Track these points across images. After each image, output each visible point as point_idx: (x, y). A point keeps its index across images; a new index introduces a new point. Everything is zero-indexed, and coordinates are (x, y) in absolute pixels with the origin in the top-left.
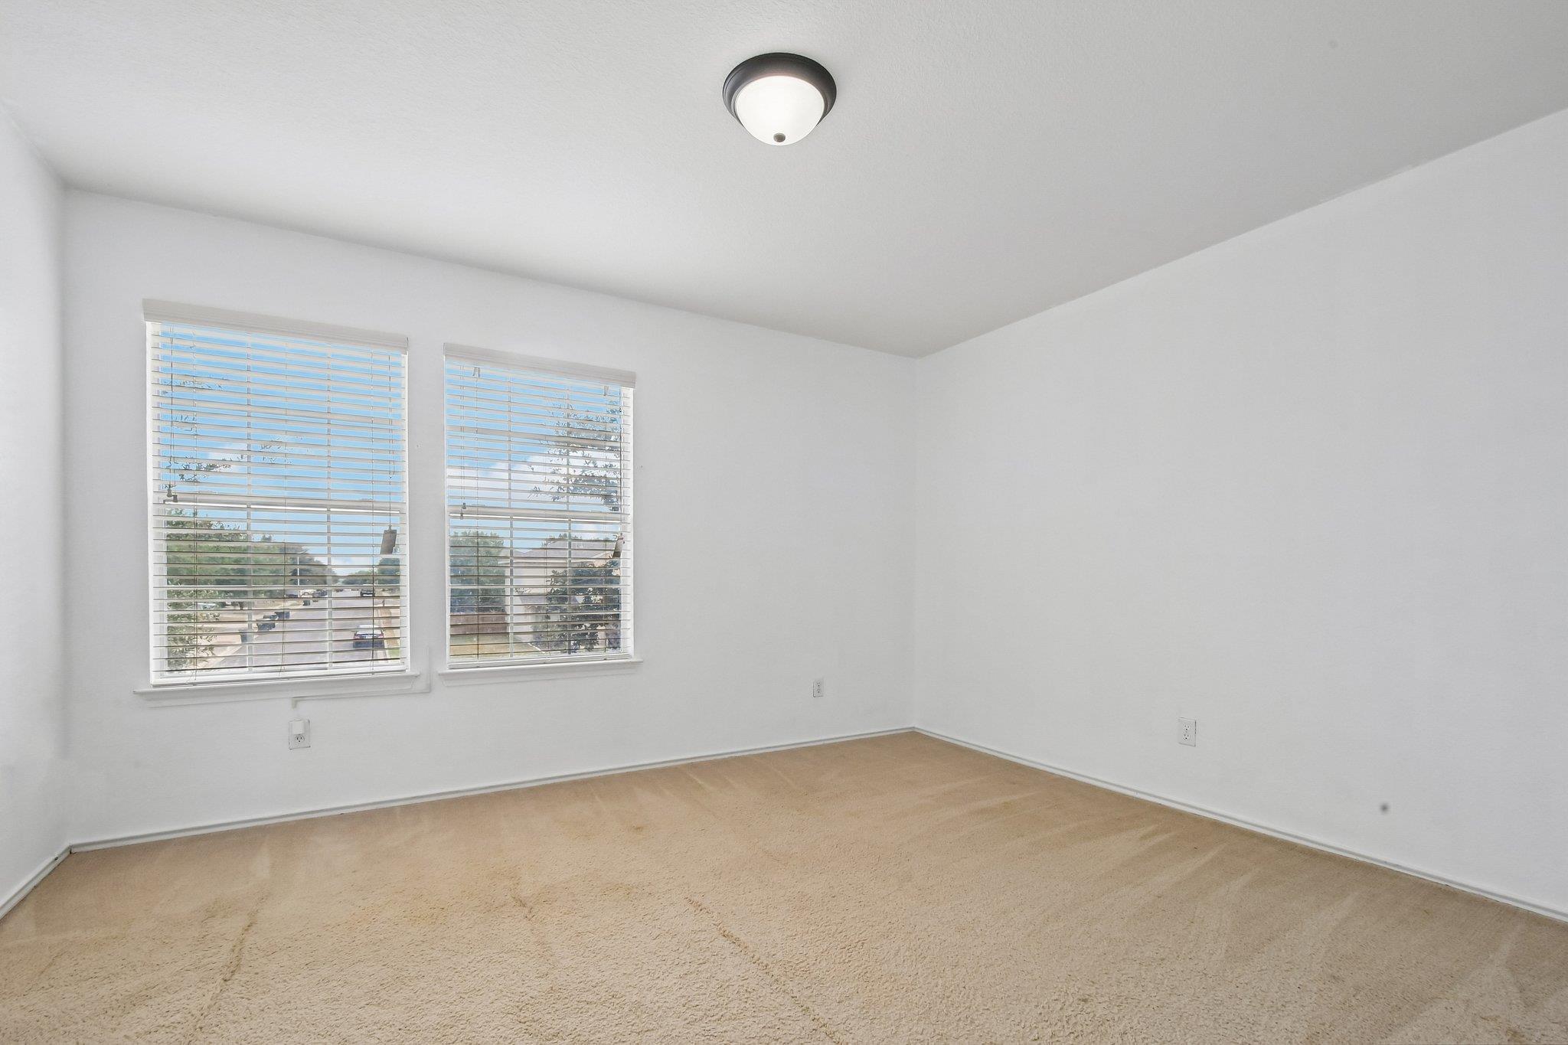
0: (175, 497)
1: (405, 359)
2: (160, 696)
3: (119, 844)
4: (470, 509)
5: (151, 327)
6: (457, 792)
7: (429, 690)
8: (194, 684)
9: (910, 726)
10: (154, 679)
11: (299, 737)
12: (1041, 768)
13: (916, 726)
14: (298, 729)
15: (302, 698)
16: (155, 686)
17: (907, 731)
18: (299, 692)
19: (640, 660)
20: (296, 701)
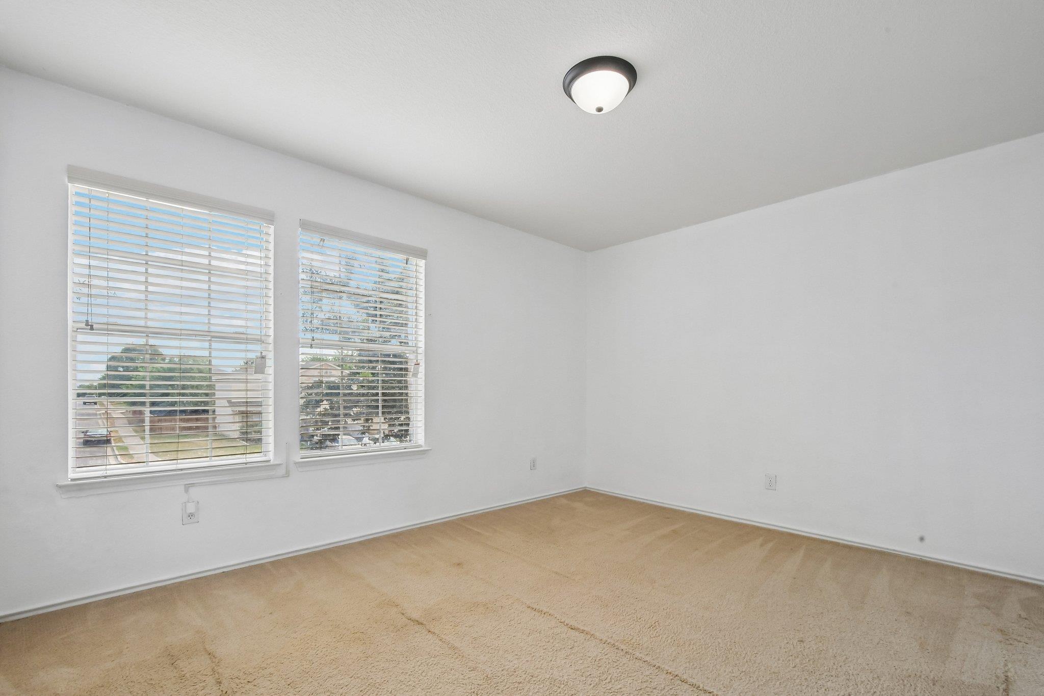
0: (92, 326)
1: (271, 230)
2: (79, 487)
3: (40, 612)
4: (318, 341)
5: (73, 188)
6: (307, 549)
7: (287, 475)
8: (105, 477)
9: (584, 486)
10: (71, 475)
11: (191, 515)
12: (677, 508)
13: (588, 486)
14: (191, 508)
15: (193, 485)
16: (72, 480)
17: (581, 490)
18: (189, 479)
19: (430, 448)
20: (187, 487)
